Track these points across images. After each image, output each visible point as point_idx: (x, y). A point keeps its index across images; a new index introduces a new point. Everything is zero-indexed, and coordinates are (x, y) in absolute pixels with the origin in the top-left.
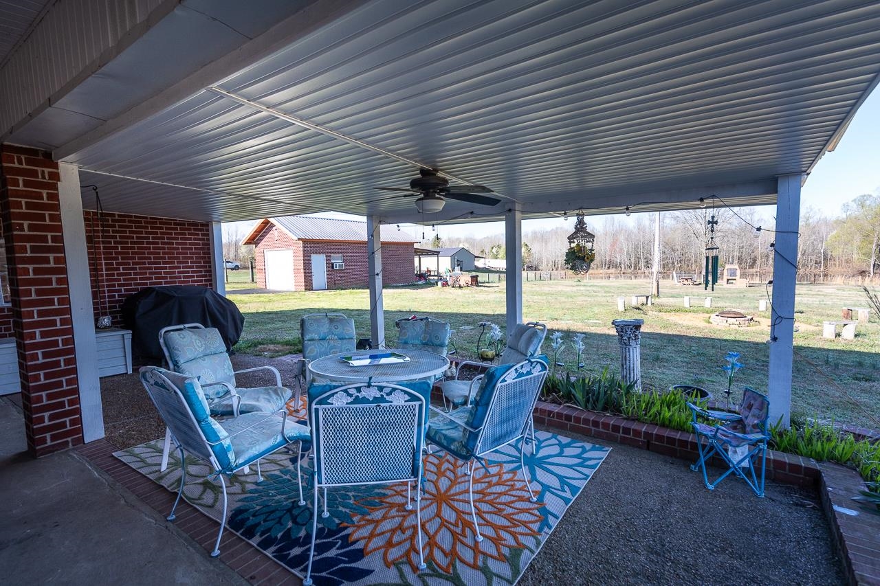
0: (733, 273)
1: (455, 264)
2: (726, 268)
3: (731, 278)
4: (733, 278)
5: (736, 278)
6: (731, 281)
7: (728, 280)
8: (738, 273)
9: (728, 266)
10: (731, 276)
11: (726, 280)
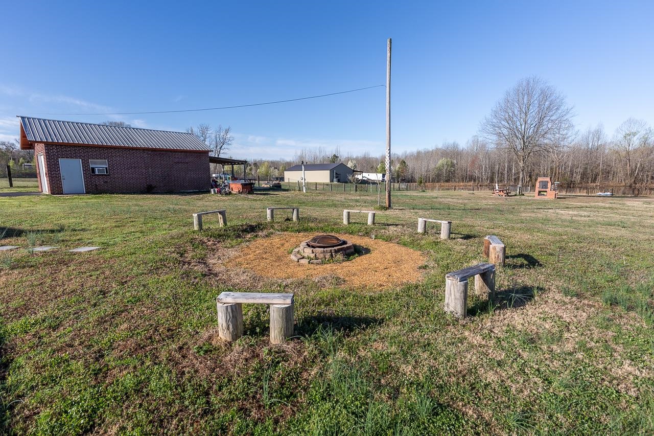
0: (544, 185)
1: (334, 176)
2: (538, 180)
3: (542, 190)
4: (544, 190)
5: (547, 190)
6: (542, 193)
7: (540, 192)
8: (549, 184)
9: (540, 179)
10: (542, 188)
11: (538, 191)
